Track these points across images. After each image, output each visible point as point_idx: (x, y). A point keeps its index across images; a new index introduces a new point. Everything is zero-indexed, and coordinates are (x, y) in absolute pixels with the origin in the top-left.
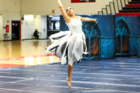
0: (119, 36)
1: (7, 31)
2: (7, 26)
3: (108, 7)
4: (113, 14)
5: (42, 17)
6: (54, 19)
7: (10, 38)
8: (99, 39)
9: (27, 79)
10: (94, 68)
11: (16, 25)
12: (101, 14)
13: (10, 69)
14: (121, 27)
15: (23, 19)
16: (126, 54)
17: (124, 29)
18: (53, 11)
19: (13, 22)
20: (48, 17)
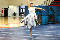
0: (50, 15)
1: (2, 13)
2: (2, 10)
3: (45, 2)
4: (48, 5)
5: (17, 6)
6: (22, 7)
7: (3, 16)
8: (42, 16)
9: (10, 33)
10: (39, 28)
11: (6, 10)
12: (42, 5)
13: (3, 29)
14: (51, 11)
15: (9, 7)
16: (53, 22)
17: (52, 12)
18: (22, 4)
19: (5, 9)
20: (19, 6)
